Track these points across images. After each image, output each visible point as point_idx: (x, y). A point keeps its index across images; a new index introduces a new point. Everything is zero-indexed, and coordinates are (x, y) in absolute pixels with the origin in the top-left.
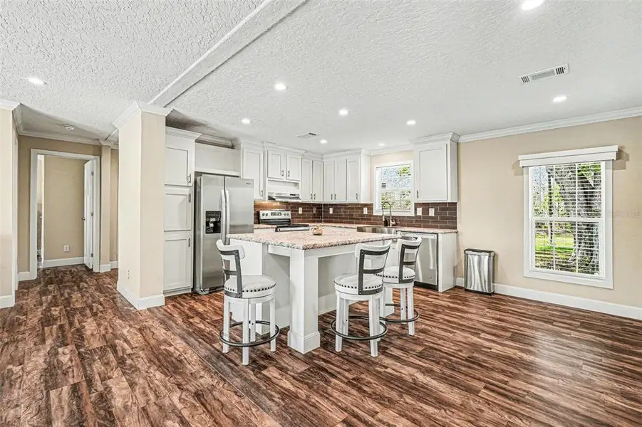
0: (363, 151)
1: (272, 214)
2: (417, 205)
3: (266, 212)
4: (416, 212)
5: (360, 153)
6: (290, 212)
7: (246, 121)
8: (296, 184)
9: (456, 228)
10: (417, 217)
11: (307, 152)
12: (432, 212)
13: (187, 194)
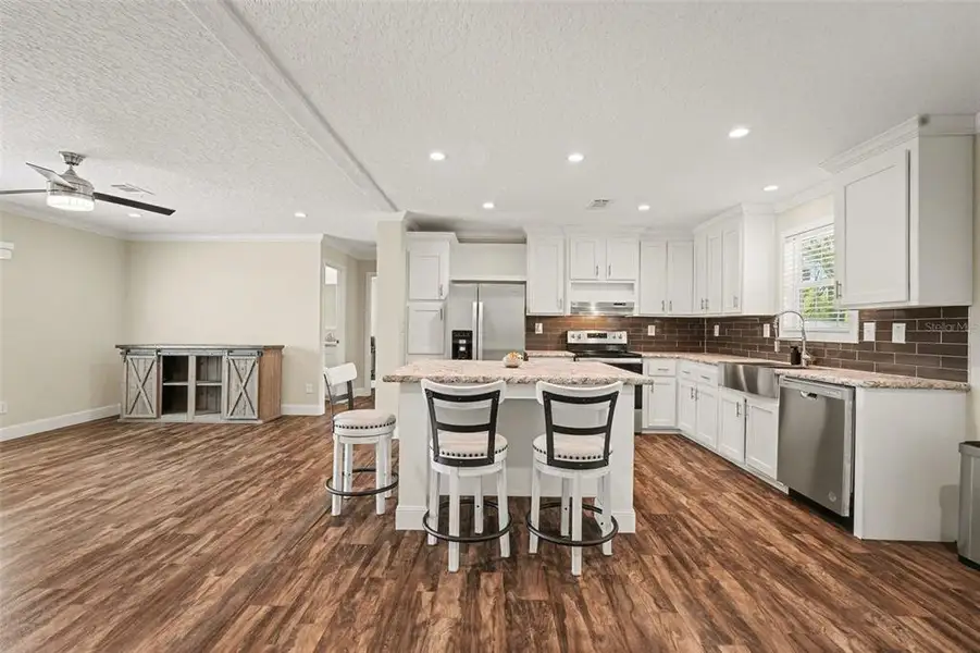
0: (744, 208)
1: (590, 336)
2: (865, 316)
3: (576, 333)
4: (861, 335)
5: (741, 214)
6: (624, 334)
7: (489, 206)
8: (631, 286)
9: (964, 377)
10: (862, 345)
11: (649, 228)
12: (899, 334)
13: (438, 309)
